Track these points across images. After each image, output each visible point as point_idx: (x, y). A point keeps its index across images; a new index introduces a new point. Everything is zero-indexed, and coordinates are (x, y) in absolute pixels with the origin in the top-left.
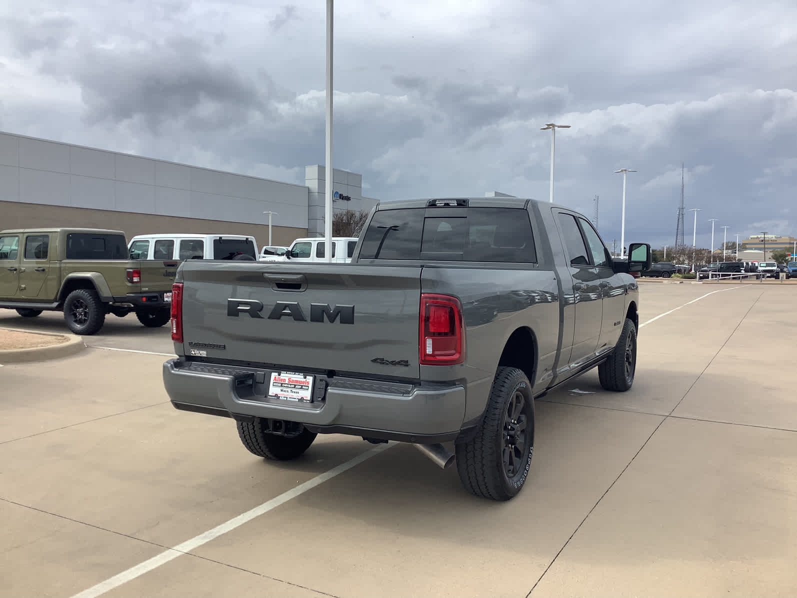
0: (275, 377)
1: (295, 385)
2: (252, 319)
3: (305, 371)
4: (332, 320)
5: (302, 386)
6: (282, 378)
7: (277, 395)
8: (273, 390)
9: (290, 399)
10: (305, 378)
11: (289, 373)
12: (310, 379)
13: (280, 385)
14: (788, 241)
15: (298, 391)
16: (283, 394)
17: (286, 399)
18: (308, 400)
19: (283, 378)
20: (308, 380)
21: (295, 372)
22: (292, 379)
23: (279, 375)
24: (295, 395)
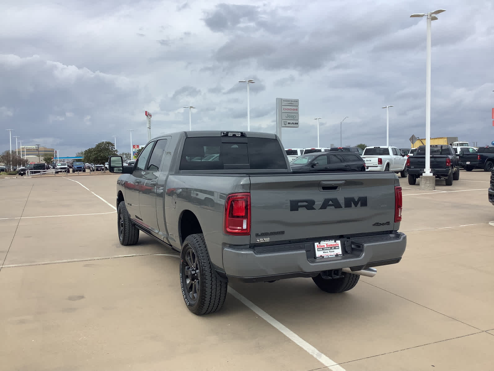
0: (318, 245)
1: (331, 248)
2: (307, 210)
3: (335, 238)
4: (356, 205)
5: (335, 247)
6: (321, 245)
7: (321, 256)
8: (318, 254)
9: (330, 256)
10: (335, 242)
11: (326, 241)
12: (339, 242)
13: (322, 249)
14: (44, 150)
15: (333, 251)
16: (325, 255)
17: (328, 257)
18: (341, 254)
19: (323, 245)
20: (337, 243)
21: (329, 240)
22: (328, 244)
23: (319, 243)
24: (332, 253)
